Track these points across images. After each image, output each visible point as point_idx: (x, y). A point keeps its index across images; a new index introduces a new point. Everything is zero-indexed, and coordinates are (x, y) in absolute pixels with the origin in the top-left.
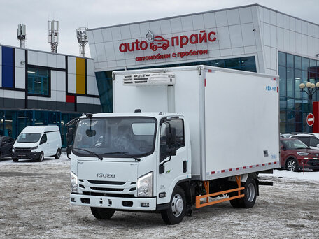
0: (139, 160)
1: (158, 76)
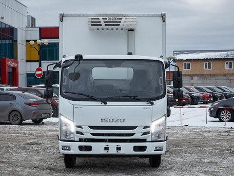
0: (152, 104)
1: (131, 20)
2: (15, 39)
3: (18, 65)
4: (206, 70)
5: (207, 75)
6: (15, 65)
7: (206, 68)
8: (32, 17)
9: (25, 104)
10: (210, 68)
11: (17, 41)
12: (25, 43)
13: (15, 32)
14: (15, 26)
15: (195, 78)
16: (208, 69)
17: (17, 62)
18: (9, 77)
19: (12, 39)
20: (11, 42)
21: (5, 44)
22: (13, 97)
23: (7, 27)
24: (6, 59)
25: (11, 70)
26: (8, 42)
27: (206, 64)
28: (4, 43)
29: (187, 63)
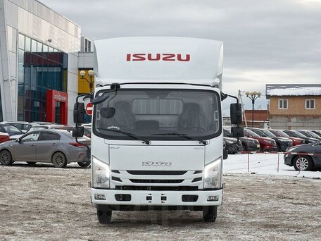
2: (64, 67)
3: (67, 99)
4: (308, 110)
5: (309, 116)
6: (63, 99)
7: (308, 107)
8: (86, 40)
9: (70, 144)
10: (312, 107)
11: (66, 69)
12: (76, 72)
13: (65, 58)
14: (66, 51)
15: (294, 120)
16: (310, 108)
17: (66, 96)
18: (56, 113)
19: (61, 66)
20: (60, 70)
21: (53, 72)
22: (57, 137)
23: (55, 51)
24: (53, 91)
25: (59, 105)
26: (55, 70)
27: (308, 102)
28: (46, 71)
29: (283, 100)
